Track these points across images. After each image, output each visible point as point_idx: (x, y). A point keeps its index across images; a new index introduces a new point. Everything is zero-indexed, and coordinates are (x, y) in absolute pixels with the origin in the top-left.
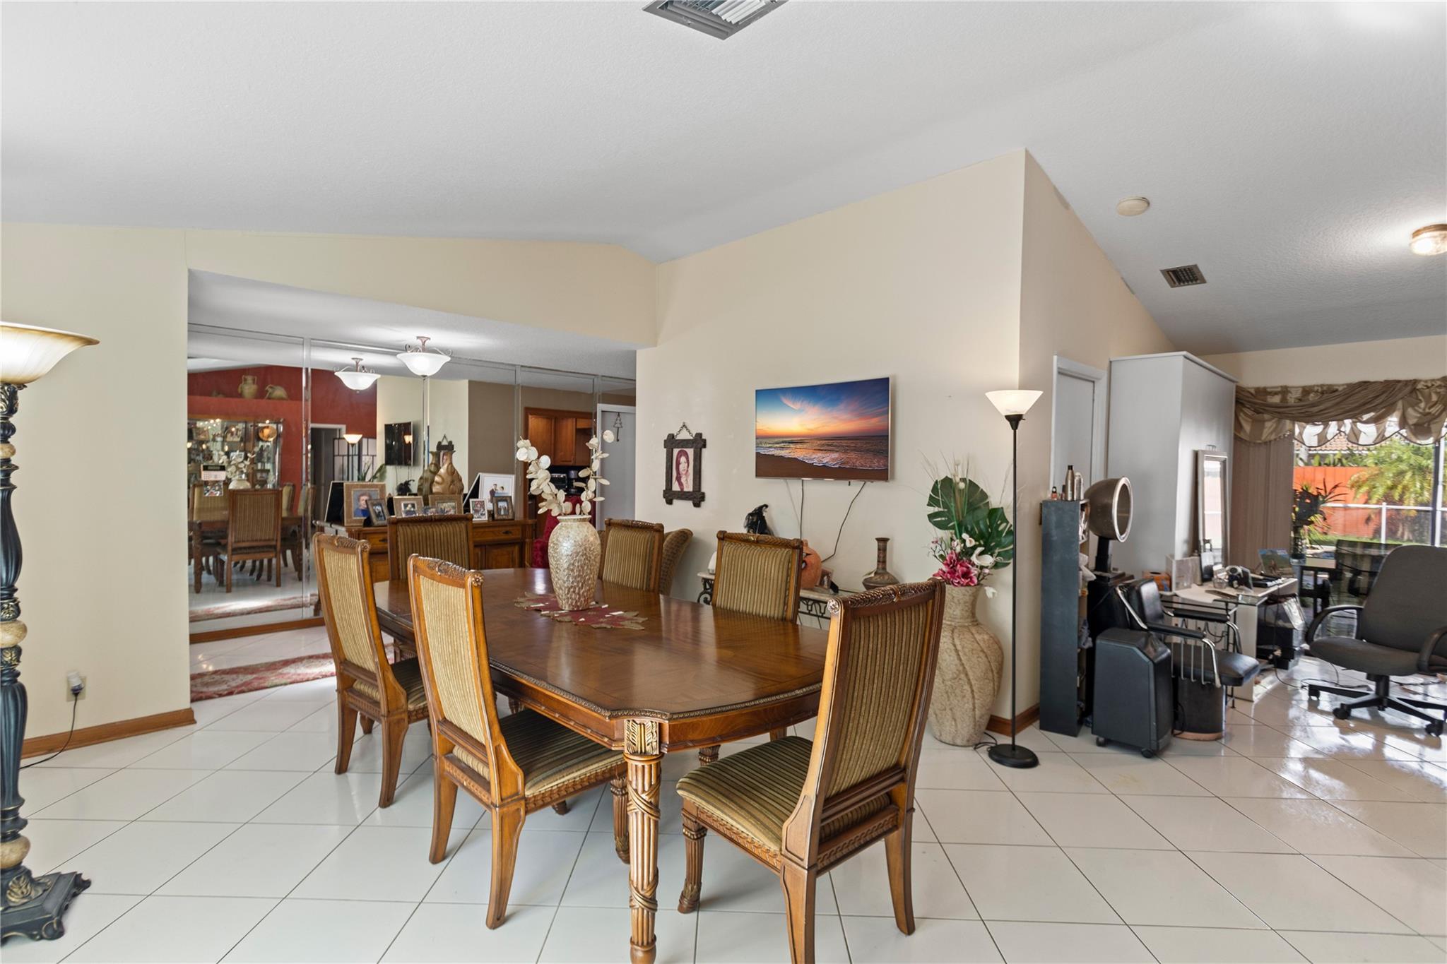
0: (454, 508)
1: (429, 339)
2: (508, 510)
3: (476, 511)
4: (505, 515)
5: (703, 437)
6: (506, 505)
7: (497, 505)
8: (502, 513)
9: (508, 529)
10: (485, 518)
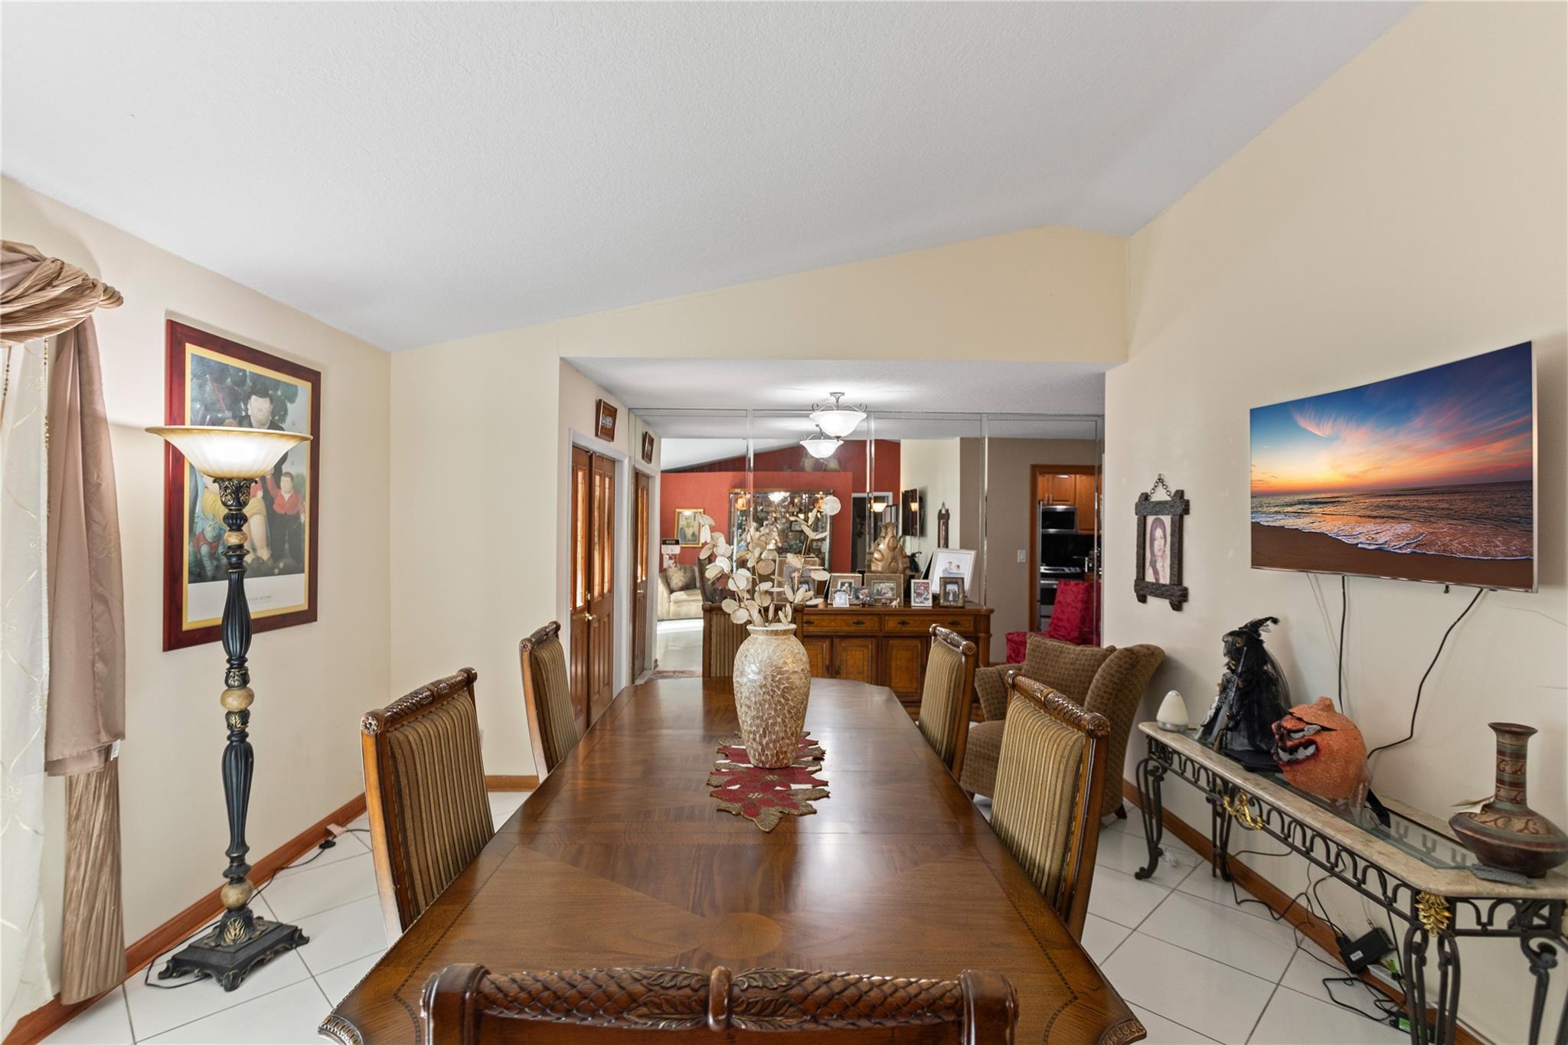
0: (892, 589)
1: (843, 394)
2: (959, 595)
3: (919, 595)
4: (954, 601)
5: (1186, 498)
6: (956, 589)
7: (945, 588)
8: (951, 598)
9: (955, 619)
10: (929, 603)
